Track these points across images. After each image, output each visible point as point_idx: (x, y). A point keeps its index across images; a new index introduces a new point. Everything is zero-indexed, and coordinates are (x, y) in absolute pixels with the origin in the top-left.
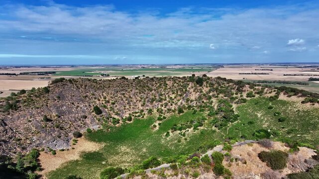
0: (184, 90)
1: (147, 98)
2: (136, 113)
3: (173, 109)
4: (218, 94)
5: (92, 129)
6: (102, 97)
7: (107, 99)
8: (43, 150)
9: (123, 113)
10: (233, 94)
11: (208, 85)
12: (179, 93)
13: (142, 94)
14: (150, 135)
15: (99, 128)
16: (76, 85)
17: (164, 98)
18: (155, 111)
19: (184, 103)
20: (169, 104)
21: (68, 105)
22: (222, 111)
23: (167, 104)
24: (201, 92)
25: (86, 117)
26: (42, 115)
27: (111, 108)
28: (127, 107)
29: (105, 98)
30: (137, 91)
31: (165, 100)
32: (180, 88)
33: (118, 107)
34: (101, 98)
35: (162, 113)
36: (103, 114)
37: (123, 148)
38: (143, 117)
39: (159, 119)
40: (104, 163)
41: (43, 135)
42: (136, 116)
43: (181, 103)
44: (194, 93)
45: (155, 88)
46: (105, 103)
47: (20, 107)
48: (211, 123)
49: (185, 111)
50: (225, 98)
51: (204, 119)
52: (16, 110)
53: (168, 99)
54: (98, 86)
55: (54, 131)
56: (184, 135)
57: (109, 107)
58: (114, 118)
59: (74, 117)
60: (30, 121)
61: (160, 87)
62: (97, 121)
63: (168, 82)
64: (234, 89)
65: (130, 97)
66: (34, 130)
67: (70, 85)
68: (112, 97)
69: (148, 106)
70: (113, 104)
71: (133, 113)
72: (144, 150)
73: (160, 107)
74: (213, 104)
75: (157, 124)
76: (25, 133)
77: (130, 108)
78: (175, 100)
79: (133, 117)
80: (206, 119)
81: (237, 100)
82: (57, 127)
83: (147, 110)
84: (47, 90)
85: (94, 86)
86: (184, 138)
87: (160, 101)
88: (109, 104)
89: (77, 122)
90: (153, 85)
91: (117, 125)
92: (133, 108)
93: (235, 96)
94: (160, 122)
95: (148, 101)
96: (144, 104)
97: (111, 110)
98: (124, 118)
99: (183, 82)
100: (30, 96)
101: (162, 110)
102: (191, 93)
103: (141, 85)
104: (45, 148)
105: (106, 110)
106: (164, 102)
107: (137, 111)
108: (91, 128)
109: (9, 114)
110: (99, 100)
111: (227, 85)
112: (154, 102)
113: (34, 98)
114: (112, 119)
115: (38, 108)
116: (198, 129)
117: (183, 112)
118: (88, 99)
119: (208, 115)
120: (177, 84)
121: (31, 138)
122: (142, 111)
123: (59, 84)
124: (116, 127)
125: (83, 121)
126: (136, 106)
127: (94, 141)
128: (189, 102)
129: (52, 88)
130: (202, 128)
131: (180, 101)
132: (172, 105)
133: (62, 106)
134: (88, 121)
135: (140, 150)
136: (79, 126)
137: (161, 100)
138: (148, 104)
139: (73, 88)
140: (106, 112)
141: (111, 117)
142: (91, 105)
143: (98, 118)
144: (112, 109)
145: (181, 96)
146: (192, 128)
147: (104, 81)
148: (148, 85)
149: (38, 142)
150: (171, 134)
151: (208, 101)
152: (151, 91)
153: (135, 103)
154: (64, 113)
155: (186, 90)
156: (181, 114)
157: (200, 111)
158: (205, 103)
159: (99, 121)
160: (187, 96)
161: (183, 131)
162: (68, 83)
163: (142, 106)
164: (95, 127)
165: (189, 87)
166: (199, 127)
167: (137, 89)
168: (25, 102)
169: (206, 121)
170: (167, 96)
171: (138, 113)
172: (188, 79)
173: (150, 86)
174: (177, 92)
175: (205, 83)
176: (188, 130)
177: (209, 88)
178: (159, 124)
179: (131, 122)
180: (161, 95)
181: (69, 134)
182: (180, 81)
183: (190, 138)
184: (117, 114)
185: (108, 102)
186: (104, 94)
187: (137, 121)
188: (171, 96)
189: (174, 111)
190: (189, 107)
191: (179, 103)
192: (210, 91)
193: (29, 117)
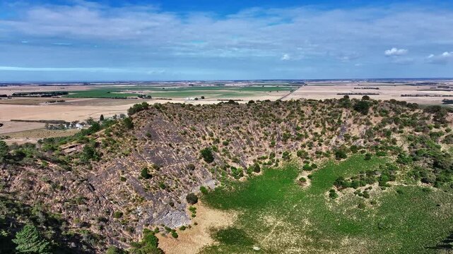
0: (336, 121)
1: (276, 133)
2: (265, 158)
3: (324, 151)
4: (401, 127)
5: (207, 188)
6: (206, 133)
7: (215, 137)
8: (157, 231)
9: (243, 158)
10: (430, 128)
11: (378, 113)
12: (327, 126)
13: (265, 128)
14: (300, 195)
15: (216, 184)
16: (166, 114)
17: (303, 133)
18: (294, 155)
19: (341, 142)
20: (316, 143)
21: (165, 147)
22: (424, 155)
23: (311, 143)
24: (369, 124)
25: (193, 168)
26: (137, 168)
27: (224, 150)
28: (248, 149)
29: (211, 135)
30: (256, 123)
31: (307, 137)
32: (327, 119)
33: (234, 149)
34: (206, 135)
35: (308, 158)
36: (216, 161)
37: (270, 220)
38: (277, 165)
39: (306, 169)
40: (256, 248)
41: (151, 203)
42: (265, 164)
43: (337, 142)
44: (356, 125)
45: (285, 117)
46: (214, 143)
47: (102, 154)
48: (409, 175)
49: (349, 155)
50: (417, 133)
51: (392, 169)
52: (99, 160)
53: (311, 136)
54: (197, 115)
55: (162, 195)
56: (366, 195)
57: (219, 148)
58: (233, 168)
59: (178, 168)
60: (124, 179)
61: (291, 116)
62: (211, 174)
63: (302, 109)
64: (428, 118)
65: (249, 133)
66: (135, 194)
67: (159, 114)
68: (221, 134)
69: (280, 147)
70: (226, 144)
71: (259, 159)
72: (307, 222)
73: (300, 149)
74: (399, 144)
75: (305, 177)
76: (122, 200)
77: (253, 150)
78: (323, 137)
79: (261, 166)
80: (398, 169)
81: (443, 137)
82: (164, 187)
83: (280, 153)
84: (129, 124)
85: (192, 116)
86: (367, 200)
87: (297, 139)
88: (219, 145)
89: (184, 176)
90: (280, 113)
91: (241, 179)
92: (257, 150)
93: (434, 130)
94: (310, 173)
95: (279, 139)
96: (273, 144)
97: (224, 155)
98: (248, 167)
99: (329, 109)
100: (110, 136)
101: (307, 154)
102: (349, 126)
103: (260, 114)
104: (159, 227)
105: (218, 154)
106: (305, 141)
107: (265, 156)
108: (205, 185)
109: (91, 169)
110: (204, 139)
111: (412, 113)
112: (289, 141)
113: (115, 138)
114: (230, 169)
115: (127, 155)
116: (389, 186)
117: (345, 157)
118: (188, 137)
119: (398, 161)
120: (319, 111)
121: (133, 209)
122: (273, 155)
123: (144, 112)
124: (240, 183)
125: (191, 174)
126: (260, 146)
127: (219, 208)
128: (351, 140)
129: (136, 120)
130: (395, 183)
131: (334, 139)
132: (320, 145)
133: (157, 150)
134: (198, 174)
135: (298, 222)
136: (188, 183)
137: (299, 138)
138: (280, 143)
139: (165, 119)
140: (219, 159)
141: (229, 167)
142: (196, 146)
143: (210, 167)
144: (226, 152)
145: (332, 130)
146: (376, 185)
147: (205, 107)
148: (272, 113)
149: (146, 217)
150: (338, 193)
151: (385, 138)
152: (279, 123)
153: (258, 142)
154: (162, 161)
155: (340, 121)
156: (342, 160)
157: (378, 155)
158: (382, 142)
159: (213, 173)
160: (343, 130)
161: (362, 189)
162: (156, 111)
163: (270, 147)
164: (211, 184)
165: (344, 115)
166: (389, 182)
167: (256, 120)
168: (107, 145)
169: (398, 173)
170: (307, 130)
171: (266, 158)
172: (337, 104)
173: (276, 114)
174: (324, 124)
175: (371, 110)
176: (370, 188)
177: (382, 118)
178: (309, 177)
179: (260, 173)
180: (298, 129)
181: (180, 198)
182: (323, 107)
183: (380, 200)
184: (235, 161)
185: (218, 141)
186: (208, 128)
187: (270, 172)
188: (314, 131)
189: (327, 155)
190: (354, 149)
191: (333, 142)
192: (384, 123)
193: (120, 173)
